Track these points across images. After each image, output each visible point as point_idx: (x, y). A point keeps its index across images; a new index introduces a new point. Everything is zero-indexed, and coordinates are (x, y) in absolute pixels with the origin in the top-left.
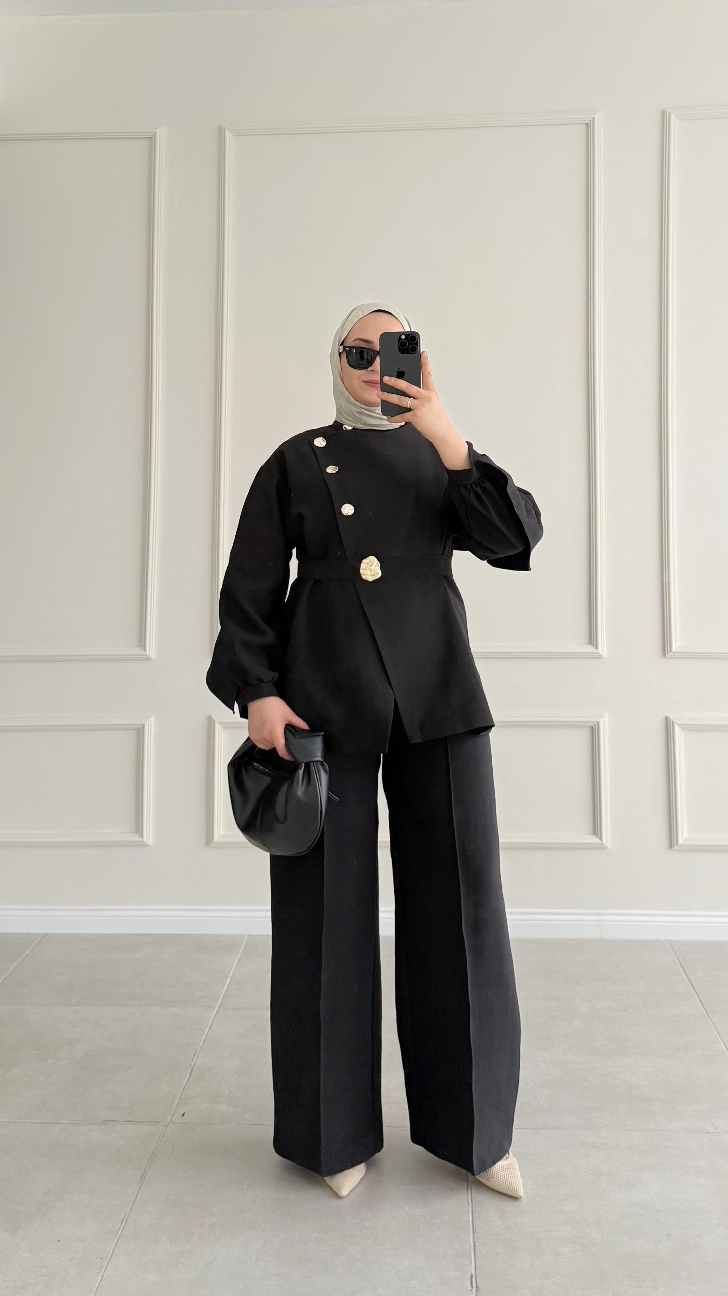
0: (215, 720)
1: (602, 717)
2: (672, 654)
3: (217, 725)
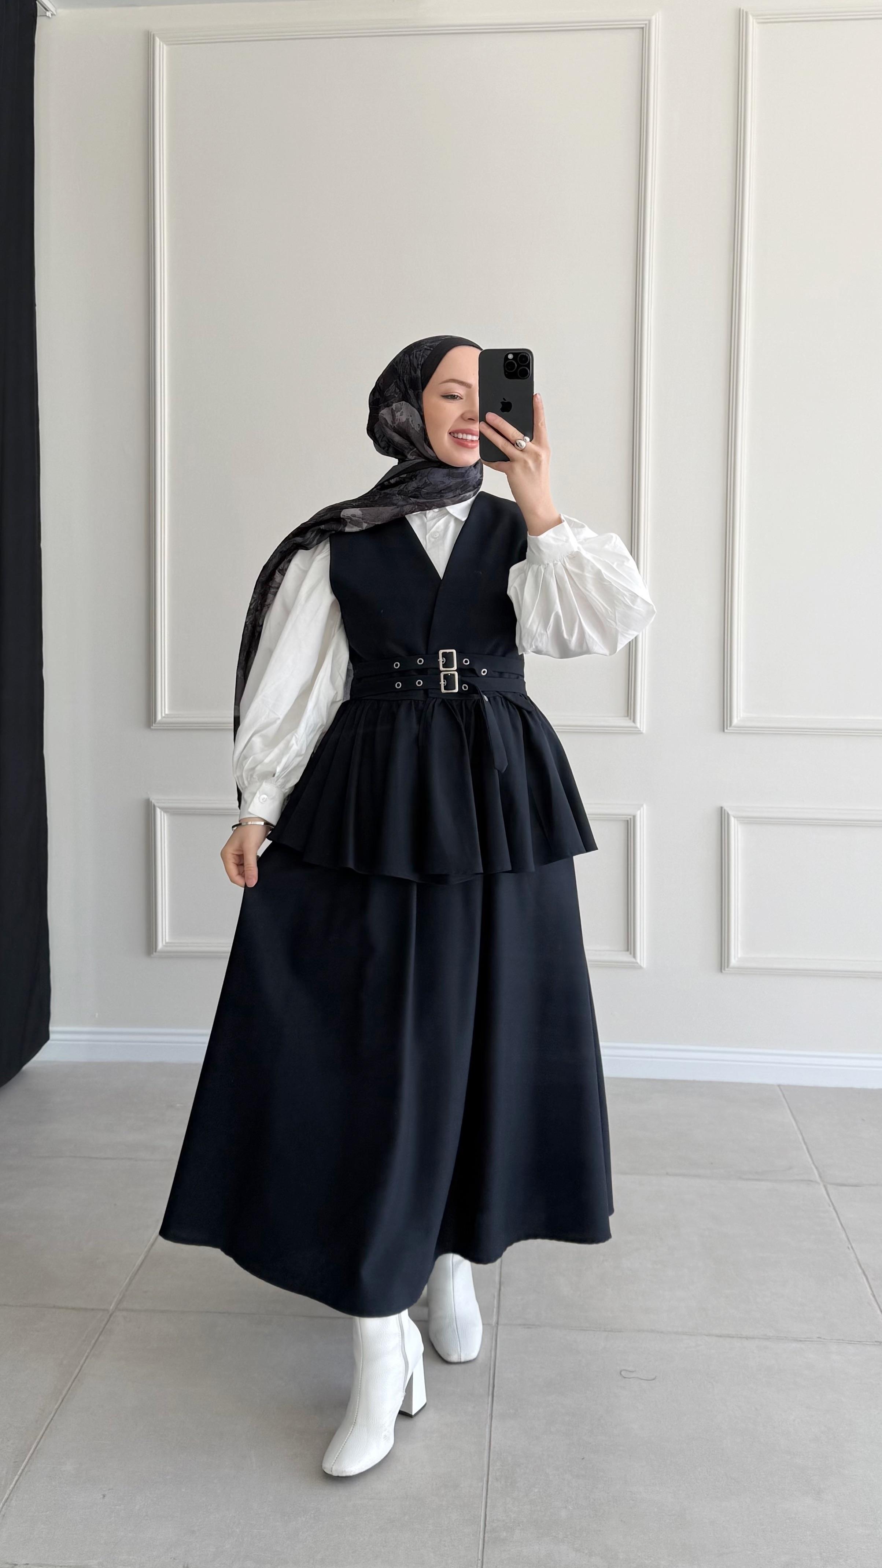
0: (156, 804)
1: (639, 809)
2: (731, 728)
3: (158, 811)
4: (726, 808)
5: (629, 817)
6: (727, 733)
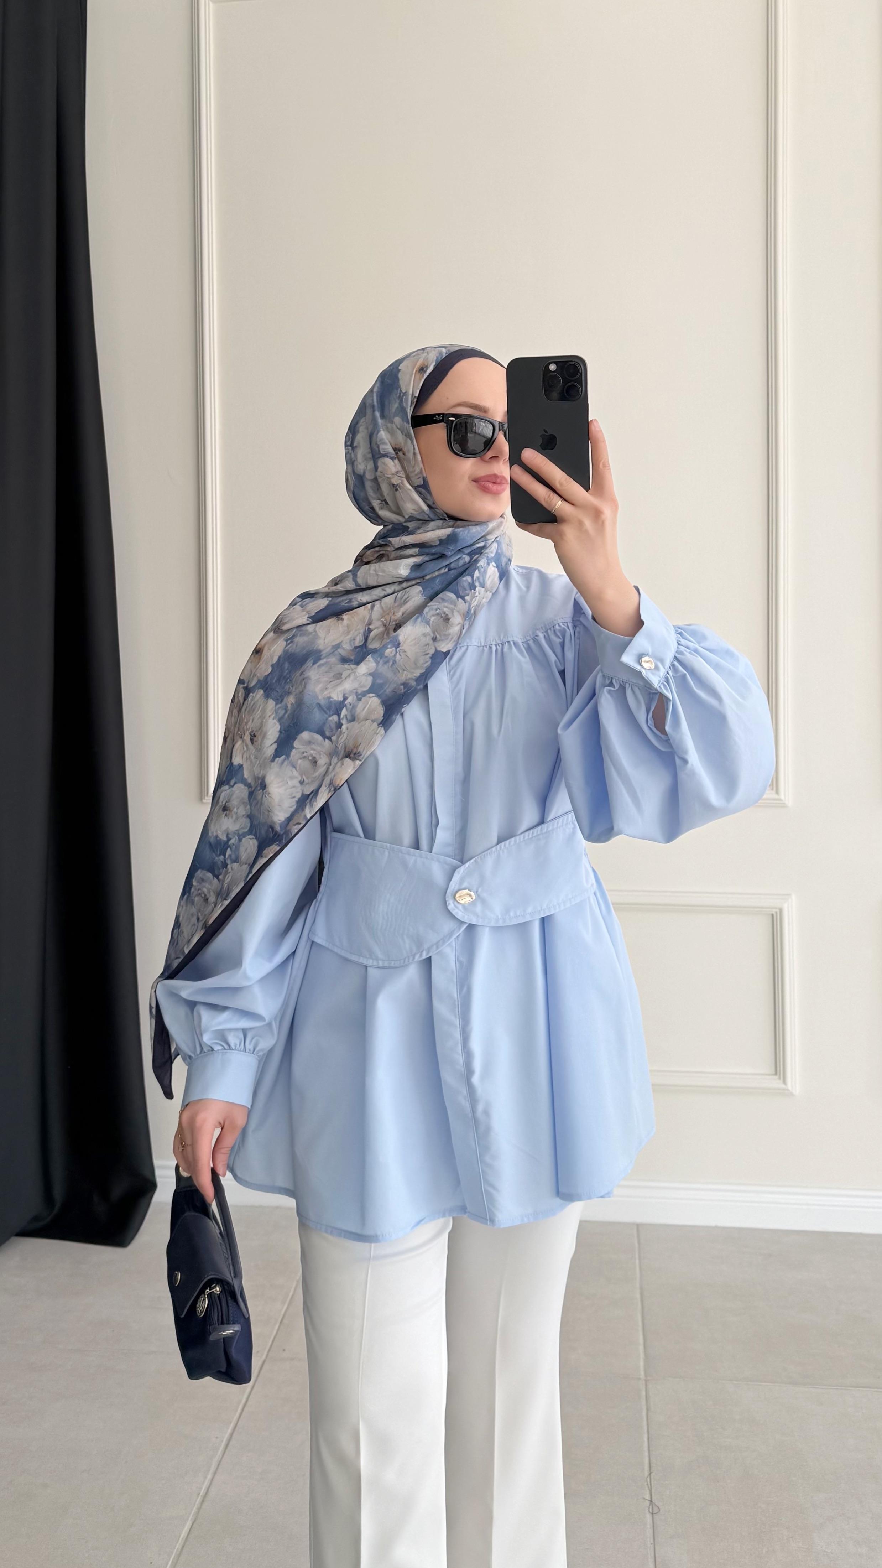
5: (774, 910)
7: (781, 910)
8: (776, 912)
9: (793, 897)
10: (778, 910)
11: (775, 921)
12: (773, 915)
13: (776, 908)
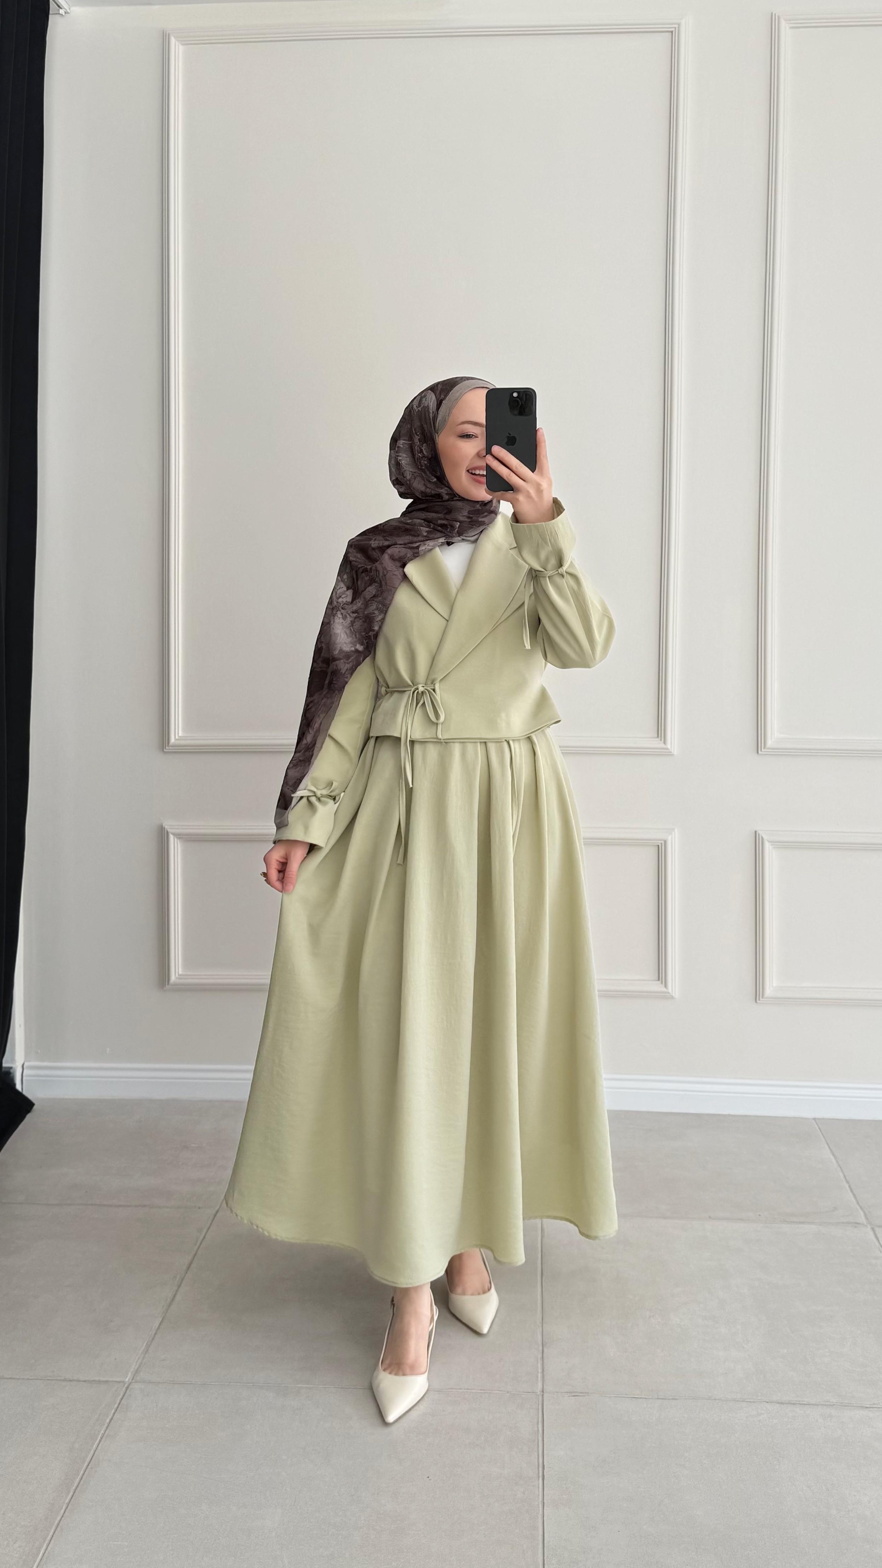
4: (760, 833)
6: (761, 754)
7: (665, 842)
8: (662, 844)
9: (676, 830)
10: (663, 842)
11: (661, 851)
12: (658, 846)
13: (661, 840)
